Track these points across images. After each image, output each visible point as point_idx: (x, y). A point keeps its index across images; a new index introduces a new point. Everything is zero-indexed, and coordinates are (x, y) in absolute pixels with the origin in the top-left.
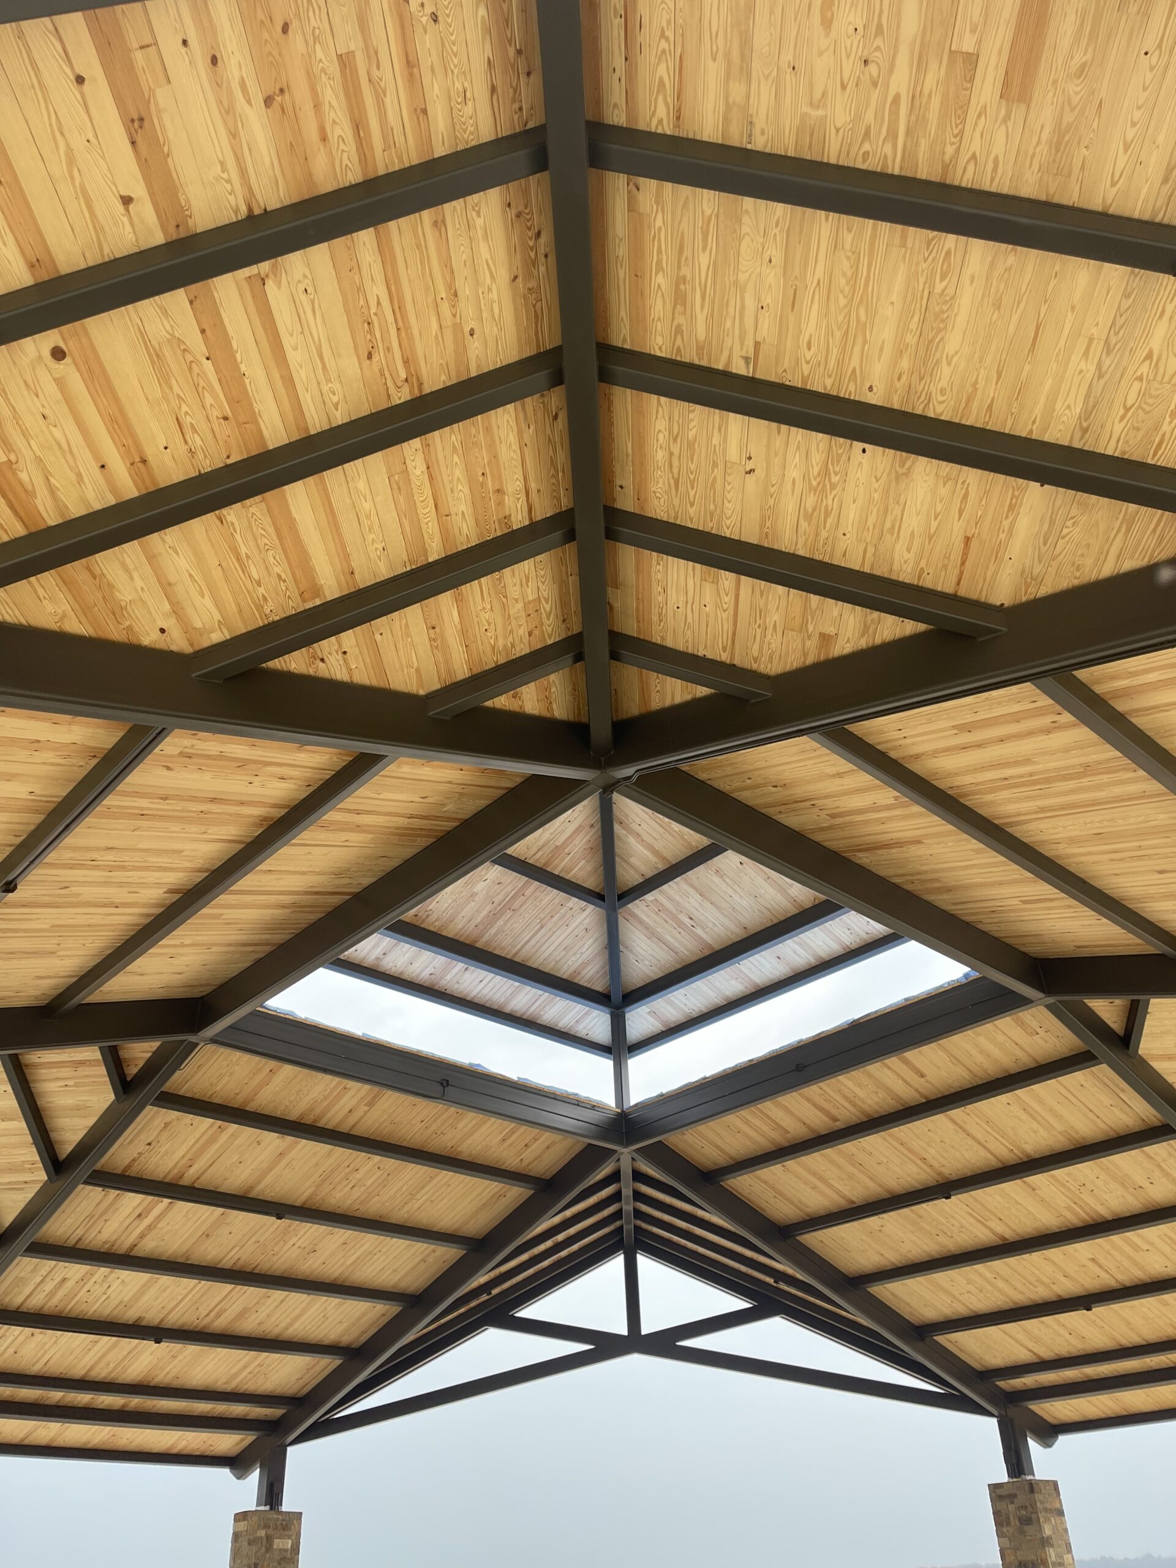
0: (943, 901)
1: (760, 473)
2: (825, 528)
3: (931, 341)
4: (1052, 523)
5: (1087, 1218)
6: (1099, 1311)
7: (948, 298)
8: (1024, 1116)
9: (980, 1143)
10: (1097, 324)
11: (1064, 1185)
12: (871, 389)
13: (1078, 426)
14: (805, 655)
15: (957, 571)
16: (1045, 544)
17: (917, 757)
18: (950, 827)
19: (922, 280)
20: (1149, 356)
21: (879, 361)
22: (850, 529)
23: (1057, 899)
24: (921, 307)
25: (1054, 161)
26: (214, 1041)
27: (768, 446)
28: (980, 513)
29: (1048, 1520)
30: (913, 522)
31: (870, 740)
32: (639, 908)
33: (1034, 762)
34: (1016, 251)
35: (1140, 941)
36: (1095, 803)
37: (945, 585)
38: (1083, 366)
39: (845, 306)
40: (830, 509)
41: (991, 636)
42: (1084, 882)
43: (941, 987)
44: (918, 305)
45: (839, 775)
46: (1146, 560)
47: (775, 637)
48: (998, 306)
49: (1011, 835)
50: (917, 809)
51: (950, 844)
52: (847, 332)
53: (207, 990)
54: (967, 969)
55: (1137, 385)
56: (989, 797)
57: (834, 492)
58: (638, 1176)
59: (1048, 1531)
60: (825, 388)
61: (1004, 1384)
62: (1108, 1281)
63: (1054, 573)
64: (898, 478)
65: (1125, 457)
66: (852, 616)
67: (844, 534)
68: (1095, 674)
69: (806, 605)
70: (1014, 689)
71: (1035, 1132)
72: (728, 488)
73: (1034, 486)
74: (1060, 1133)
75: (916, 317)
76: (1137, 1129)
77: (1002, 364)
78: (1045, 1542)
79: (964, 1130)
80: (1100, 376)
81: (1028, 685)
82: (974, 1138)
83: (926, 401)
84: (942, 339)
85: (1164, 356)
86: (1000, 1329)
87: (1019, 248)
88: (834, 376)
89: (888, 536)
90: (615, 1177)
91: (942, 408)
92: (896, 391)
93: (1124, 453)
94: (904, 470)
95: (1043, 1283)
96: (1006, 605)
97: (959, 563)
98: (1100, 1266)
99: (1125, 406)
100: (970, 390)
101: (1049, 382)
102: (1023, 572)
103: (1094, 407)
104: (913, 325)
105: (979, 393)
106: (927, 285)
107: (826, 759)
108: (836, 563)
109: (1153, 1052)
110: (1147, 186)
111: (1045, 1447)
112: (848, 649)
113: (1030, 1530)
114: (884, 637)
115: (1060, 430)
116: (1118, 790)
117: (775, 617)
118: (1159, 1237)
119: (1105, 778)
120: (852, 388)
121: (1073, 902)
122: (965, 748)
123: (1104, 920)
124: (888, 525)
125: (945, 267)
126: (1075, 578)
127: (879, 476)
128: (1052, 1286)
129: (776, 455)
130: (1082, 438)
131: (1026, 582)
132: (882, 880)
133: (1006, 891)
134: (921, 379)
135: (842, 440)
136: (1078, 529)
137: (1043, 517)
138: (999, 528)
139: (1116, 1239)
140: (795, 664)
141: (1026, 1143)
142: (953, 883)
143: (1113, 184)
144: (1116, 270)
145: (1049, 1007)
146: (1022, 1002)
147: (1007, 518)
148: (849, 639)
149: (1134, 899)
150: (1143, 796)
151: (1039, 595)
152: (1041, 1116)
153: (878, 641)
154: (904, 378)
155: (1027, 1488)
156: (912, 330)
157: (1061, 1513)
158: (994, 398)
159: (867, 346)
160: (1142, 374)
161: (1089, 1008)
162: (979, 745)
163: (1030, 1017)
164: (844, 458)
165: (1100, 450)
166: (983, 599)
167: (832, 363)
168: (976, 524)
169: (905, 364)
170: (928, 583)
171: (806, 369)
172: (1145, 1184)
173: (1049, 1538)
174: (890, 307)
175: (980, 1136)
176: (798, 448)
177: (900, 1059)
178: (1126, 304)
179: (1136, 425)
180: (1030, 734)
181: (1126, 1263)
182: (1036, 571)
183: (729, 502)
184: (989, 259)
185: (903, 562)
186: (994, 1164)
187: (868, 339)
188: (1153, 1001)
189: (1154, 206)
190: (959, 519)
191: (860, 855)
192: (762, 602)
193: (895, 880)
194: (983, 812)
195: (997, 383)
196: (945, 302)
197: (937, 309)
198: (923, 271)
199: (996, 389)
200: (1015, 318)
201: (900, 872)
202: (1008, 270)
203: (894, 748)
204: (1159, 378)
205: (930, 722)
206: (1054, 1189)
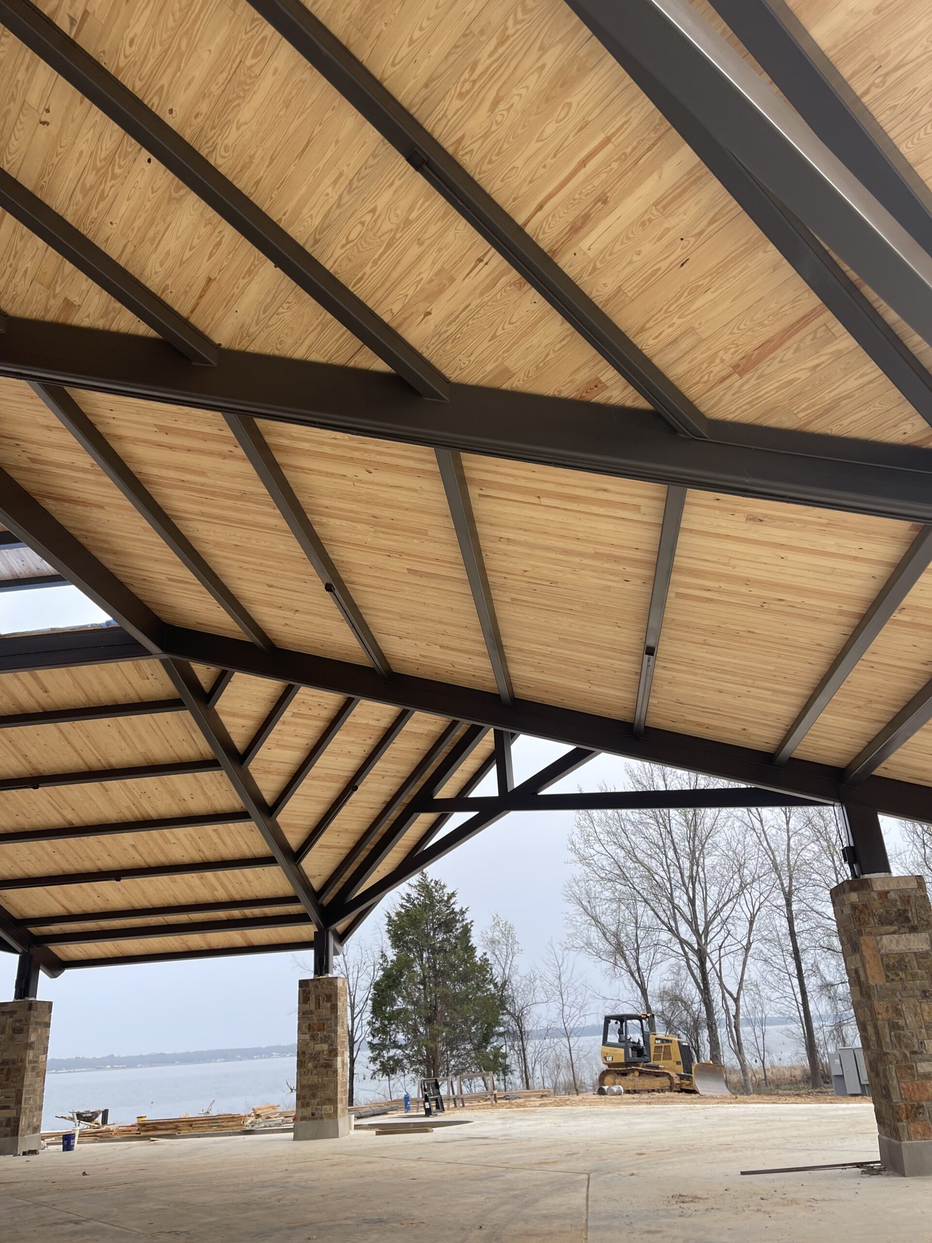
0: (108, 560)
1: (53, 128)
2: (96, 208)
3: (230, 101)
4: (274, 298)
5: (139, 815)
6: (125, 882)
7: (253, 75)
8: (117, 736)
9: (76, 751)
10: (348, 165)
11: (130, 791)
12: (171, 111)
13: (313, 235)
14: (47, 310)
15: (193, 301)
16: (264, 312)
17: (120, 438)
18: (129, 504)
19: (239, 47)
20: (374, 210)
21: (185, 92)
22: (117, 221)
23: (194, 584)
24: (231, 68)
25: (361, 19)
27: (68, 109)
28: (225, 263)
29: (36, 1030)
30: (171, 243)
31: (85, 409)
33: (207, 476)
34: (312, 71)
35: (240, 630)
36: (242, 522)
37: (182, 307)
38: (329, 190)
39: (172, 29)
40: (106, 194)
41: (201, 365)
42: (217, 577)
43: (85, 626)
44: (229, 65)
45: (48, 428)
46: (326, 359)
47: (22, 282)
48: (287, 104)
49: (174, 525)
50: (107, 480)
51: (126, 517)
52: (166, 51)
54: (109, 618)
55: (359, 227)
56: (167, 491)
57: (113, 182)
59: (33, 1038)
60: (134, 88)
61: (34, 930)
62: (139, 862)
63: (264, 338)
64: (170, 199)
65: (336, 276)
66: (98, 296)
67: (111, 223)
68: (269, 427)
69: (59, 268)
70: (209, 414)
71: (122, 750)
72: (19, 127)
73: (270, 264)
74: (141, 753)
75: (224, 75)
76: (196, 759)
77: (276, 154)
78: (29, 1046)
79: (66, 739)
80: (339, 206)
81: (219, 415)
82: (73, 746)
83: (211, 149)
84: (238, 105)
85: (383, 217)
86: (45, 889)
87: (315, 70)
88: (144, 82)
89: (148, 244)
91: (222, 161)
92: (191, 126)
93: (336, 272)
94: (177, 195)
95: (90, 859)
96: (222, 346)
97: (197, 296)
98: (137, 851)
99: (347, 238)
100: (247, 160)
101: (304, 189)
102: (242, 326)
103: (328, 227)
104: (222, 78)
105: (253, 167)
106: (241, 54)
107: (41, 409)
108: (97, 244)
109: (224, 709)
110: (413, 82)
111: (51, 978)
112: (86, 323)
113: (19, 1037)
114: (120, 328)
115: (300, 231)
116: (260, 519)
117: (28, 264)
118: (185, 835)
119: (253, 506)
120: (156, 100)
121: (204, 589)
122: (159, 445)
123: (222, 609)
124: (151, 234)
125: (259, 48)
126: (277, 349)
127: (155, 189)
128: (96, 861)
129: (73, 121)
130: (313, 246)
131: (242, 335)
132: (60, 528)
133: (156, 567)
134: (213, 128)
135: (134, 141)
136: (290, 313)
137: (268, 291)
138: (236, 283)
139: (155, 833)
140: (35, 314)
141: (113, 757)
142: (119, 548)
143: (393, 65)
144: (373, 132)
145: (163, 662)
146: (143, 653)
147: (243, 278)
148: (89, 314)
149: (246, 599)
150: (275, 528)
151: (248, 350)
152: (130, 738)
153: (114, 328)
154: (199, 119)
155: (27, 1007)
156: (218, 83)
157: (48, 1025)
158: (262, 177)
159: (179, 74)
160: (365, 221)
161: (192, 668)
162: (171, 448)
163: (147, 666)
164: (131, 157)
165: (322, 262)
166: (207, 333)
167: (146, 70)
168: (220, 271)
169: (204, 107)
170: (168, 299)
171: (122, 62)
172: (187, 797)
173: (33, 1043)
174: (208, 53)
175: (78, 746)
176: (94, 126)
177: (32, 675)
178: (372, 162)
179: (350, 256)
180: (211, 453)
181: (156, 850)
182: (252, 330)
183: (16, 140)
184: (292, 64)
185: (153, 272)
186: (83, 767)
187: (182, 68)
188: (236, 674)
189: (412, 101)
190: (208, 260)
191: (48, 501)
192: (20, 245)
193: (72, 531)
194: (159, 501)
195: (268, 167)
196: (250, 77)
197: (243, 78)
198: (241, 40)
199: (266, 171)
200: (296, 123)
201: (79, 526)
202: (303, 81)
203: (101, 423)
204: (375, 230)
205: (138, 413)
206: (123, 793)
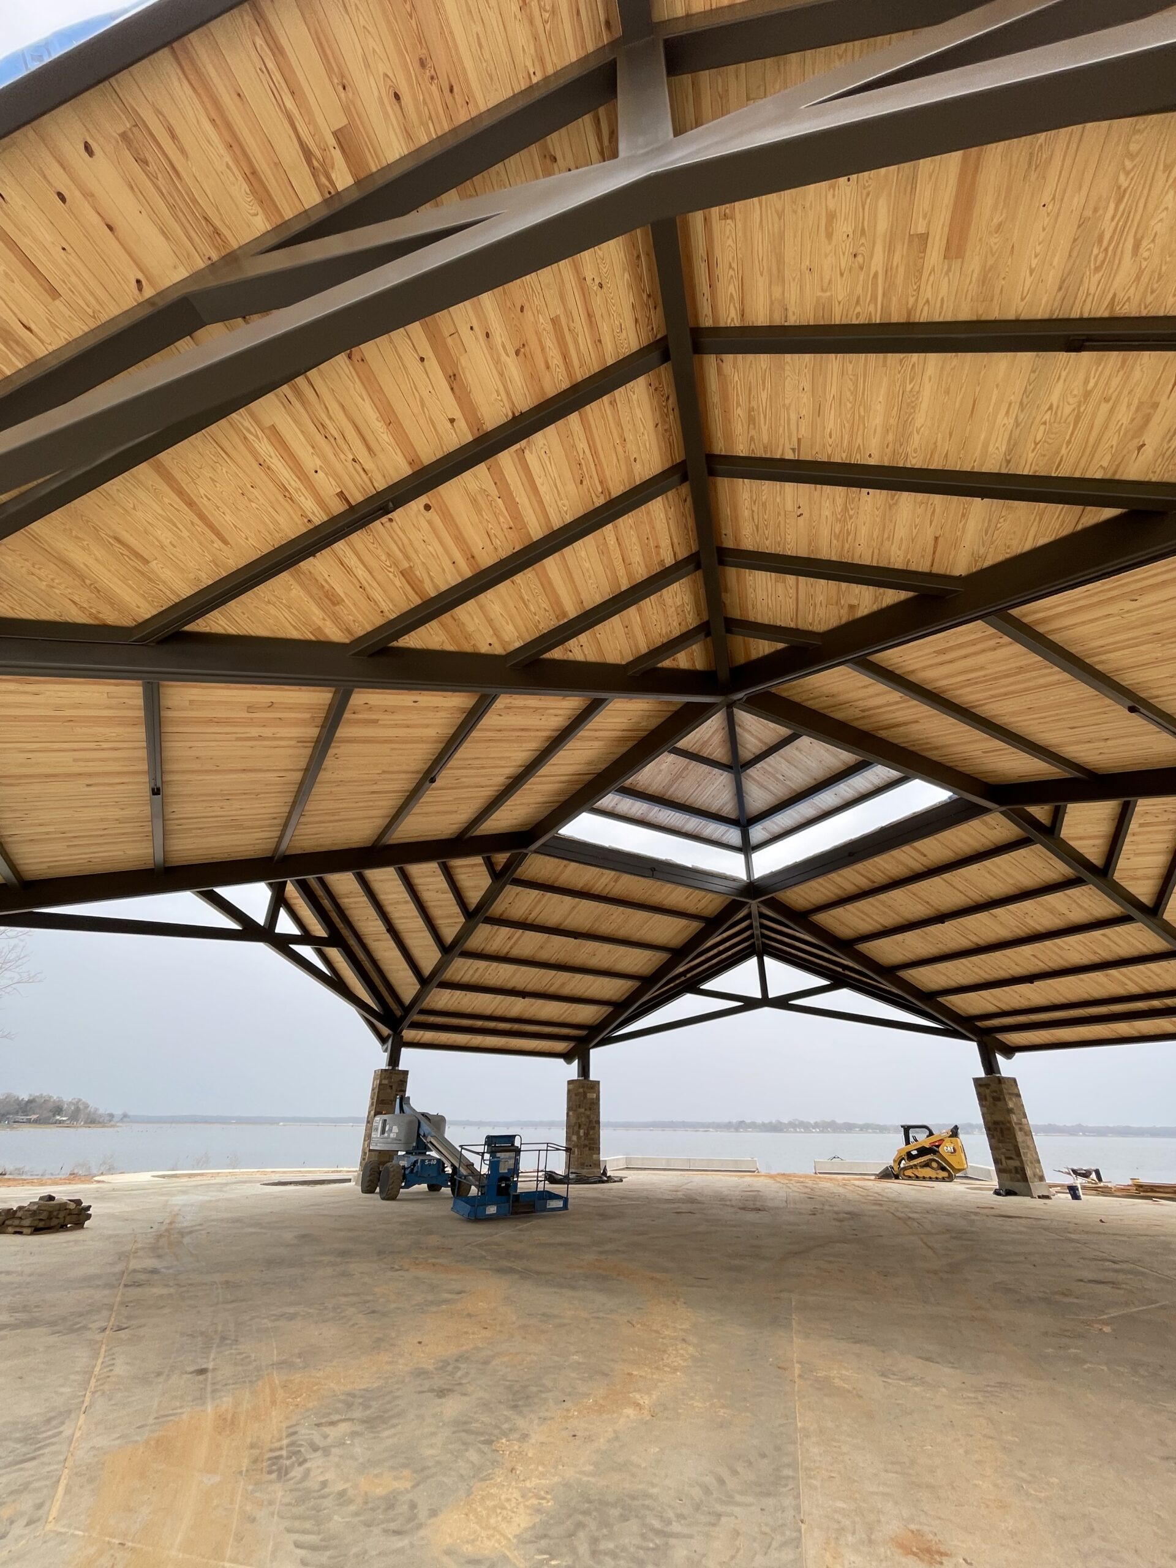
1: (806, 515)
2: (847, 542)
3: (906, 421)
4: (990, 520)
6: (1038, 984)
7: (915, 393)
8: (988, 876)
9: (961, 892)
10: (1014, 393)
11: (1014, 914)
12: (870, 456)
13: (1004, 460)
14: (840, 618)
15: (930, 559)
16: (986, 535)
17: (913, 671)
19: (898, 385)
20: (1050, 408)
21: (874, 438)
22: (863, 541)
23: (1005, 749)
24: (898, 401)
25: (981, 292)
26: (536, 852)
27: (810, 498)
28: (943, 521)
29: (1010, 1099)
30: (901, 532)
31: (883, 664)
32: (753, 772)
33: (987, 669)
34: (957, 356)
35: (1059, 770)
36: (1027, 689)
37: (924, 567)
38: (1005, 421)
39: (851, 408)
40: (850, 530)
41: (954, 595)
43: (935, 805)
47: (821, 610)
48: (947, 392)
49: (974, 714)
52: (853, 423)
53: (529, 827)
54: (951, 794)
55: (1043, 428)
56: (959, 692)
57: (852, 520)
58: (762, 916)
59: (1011, 1105)
60: (842, 459)
61: (980, 1024)
62: (1043, 967)
63: (993, 552)
64: (890, 507)
65: (1037, 474)
66: (867, 592)
67: (860, 544)
68: (1022, 611)
69: (839, 589)
72: (788, 526)
73: (977, 500)
75: (896, 408)
76: (1060, 881)
77: (952, 428)
78: (1010, 1111)
79: (951, 885)
80: (1018, 426)
81: (979, 622)
82: (958, 890)
83: (905, 458)
84: (913, 419)
85: (1061, 406)
86: (977, 994)
88: (847, 452)
89: (887, 542)
90: (748, 916)
91: (915, 461)
92: (886, 455)
93: (1035, 472)
94: (894, 501)
95: (1002, 969)
96: (963, 575)
97: (932, 554)
98: (1038, 959)
99: (1035, 442)
100: (933, 447)
101: (984, 434)
102: (973, 554)
103: (1014, 446)
104: (894, 413)
105: (938, 449)
106: (901, 387)
107: (857, 678)
108: (855, 562)
109: (1070, 836)
110: (1046, 295)
111: (1007, 1059)
112: (866, 612)
113: (1000, 1104)
114: (888, 603)
115: (993, 464)
116: (1042, 681)
117: (821, 598)
118: (1076, 942)
119: (1033, 674)
120: (858, 457)
121: (1015, 750)
122: (942, 664)
123: (1036, 760)
124: (886, 535)
125: (912, 375)
126: (1007, 553)
127: (878, 507)
128: (1008, 970)
129: (815, 503)
130: (1007, 467)
131: (975, 560)
133: (972, 747)
134: (901, 445)
135: (854, 489)
136: (1008, 523)
137: (984, 518)
138: (956, 529)
139: (1048, 943)
140: (834, 624)
141: (990, 891)
142: (938, 745)
143: (1023, 299)
144: (1026, 355)
145: (1002, 813)
146: (984, 810)
147: (961, 521)
148: (866, 606)
150: (1058, 683)
151: (984, 567)
152: (999, 875)
153: (884, 605)
154: (890, 446)
155: (997, 1081)
156: (893, 416)
157: (1019, 1096)
158: (948, 450)
159: (866, 430)
160: (1046, 420)
161: (1027, 811)
162: (952, 662)
163: (990, 819)
164: (856, 499)
165: (1020, 472)
166: (948, 574)
167: (845, 443)
168: (941, 528)
169: (890, 437)
170: (913, 567)
171: (829, 450)
172: (1066, 912)
173: (1012, 1109)
174: (879, 405)
175: (961, 888)
176: (828, 497)
177: (911, 847)
178: (1033, 376)
179: (1043, 453)
180: (983, 651)
181: (1055, 957)
182: (981, 552)
183: (789, 535)
184: (941, 364)
185: (896, 557)
186: (971, 903)
187: (867, 426)
188: (1069, 805)
189: (1051, 310)
190: (930, 526)
192: (812, 590)
194: (956, 701)
195: (949, 440)
196: (914, 396)
197: (909, 401)
198: (898, 379)
199: (949, 444)
200: (959, 398)
202: (954, 368)
203: (898, 668)
204: (1058, 420)
205: (920, 650)
206: (1008, 916)
